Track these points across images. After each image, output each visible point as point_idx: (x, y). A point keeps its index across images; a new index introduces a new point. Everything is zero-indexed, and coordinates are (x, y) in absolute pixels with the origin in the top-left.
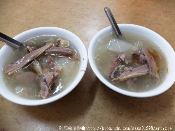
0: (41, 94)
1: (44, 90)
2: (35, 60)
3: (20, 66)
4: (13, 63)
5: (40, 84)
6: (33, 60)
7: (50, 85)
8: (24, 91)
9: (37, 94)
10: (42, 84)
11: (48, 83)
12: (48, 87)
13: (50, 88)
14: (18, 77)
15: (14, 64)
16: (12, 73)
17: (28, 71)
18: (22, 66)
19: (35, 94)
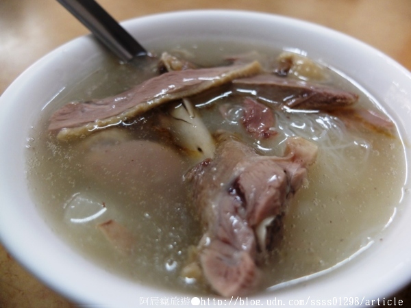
0: (204, 259)
1: (226, 242)
2: (187, 103)
3: (116, 112)
4: (93, 100)
5: (205, 204)
6: (178, 101)
7: (264, 215)
8: (109, 223)
9: (178, 258)
10: (217, 205)
11: (256, 204)
12: (254, 228)
13: (263, 233)
14: (97, 154)
15: (95, 104)
16: (76, 131)
17: (146, 139)
18: (127, 113)
19: (167, 256)
